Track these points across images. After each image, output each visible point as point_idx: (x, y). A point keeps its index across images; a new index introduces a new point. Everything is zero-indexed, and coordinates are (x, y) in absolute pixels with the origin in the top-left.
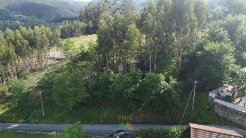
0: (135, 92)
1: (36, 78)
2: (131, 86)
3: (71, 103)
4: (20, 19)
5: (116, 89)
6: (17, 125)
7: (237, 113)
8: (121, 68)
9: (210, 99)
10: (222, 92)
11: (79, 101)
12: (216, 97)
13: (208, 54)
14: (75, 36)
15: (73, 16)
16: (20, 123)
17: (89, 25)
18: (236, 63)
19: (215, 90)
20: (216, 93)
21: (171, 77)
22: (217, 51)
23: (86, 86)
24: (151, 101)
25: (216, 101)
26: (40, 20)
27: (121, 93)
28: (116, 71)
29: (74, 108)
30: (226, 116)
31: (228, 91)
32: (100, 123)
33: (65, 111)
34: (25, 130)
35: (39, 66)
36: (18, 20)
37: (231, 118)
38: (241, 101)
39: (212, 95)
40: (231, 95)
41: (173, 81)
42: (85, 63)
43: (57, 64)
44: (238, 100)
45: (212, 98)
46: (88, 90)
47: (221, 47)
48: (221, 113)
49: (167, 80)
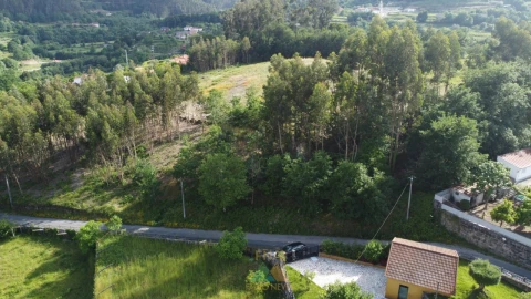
0: (321, 189)
1: (164, 156)
2: (315, 179)
3: (226, 201)
4: (99, 18)
5: (293, 184)
6: (147, 229)
7: (471, 226)
8: (301, 150)
9: (435, 204)
10: (457, 194)
11: (239, 198)
12: (445, 203)
13: (436, 135)
14: (217, 67)
15: (206, 12)
16: (150, 226)
17: (242, 46)
18: (481, 151)
19: (446, 191)
20: (448, 195)
21: (375, 169)
22: (451, 131)
23: (247, 175)
24: (345, 204)
25: (444, 207)
26: (138, 21)
27: (300, 190)
28: (294, 155)
29: (230, 208)
30: (456, 231)
31: (465, 193)
32: (267, 232)
33: (215, 211)
34: (162, 236)
35: (164, 134)
36: (97, 21)
37: (462, 233)
38: (485, 209)
39: (439, 198)
40: (469, 199)
41: (379, 175)
42: (242, 131)
43: (194, 130)
44: (482, 207)
45: (439, 203)
46: (250, 181)
47: (458, 125)
48: (450, 226)
49: (371, 173)
